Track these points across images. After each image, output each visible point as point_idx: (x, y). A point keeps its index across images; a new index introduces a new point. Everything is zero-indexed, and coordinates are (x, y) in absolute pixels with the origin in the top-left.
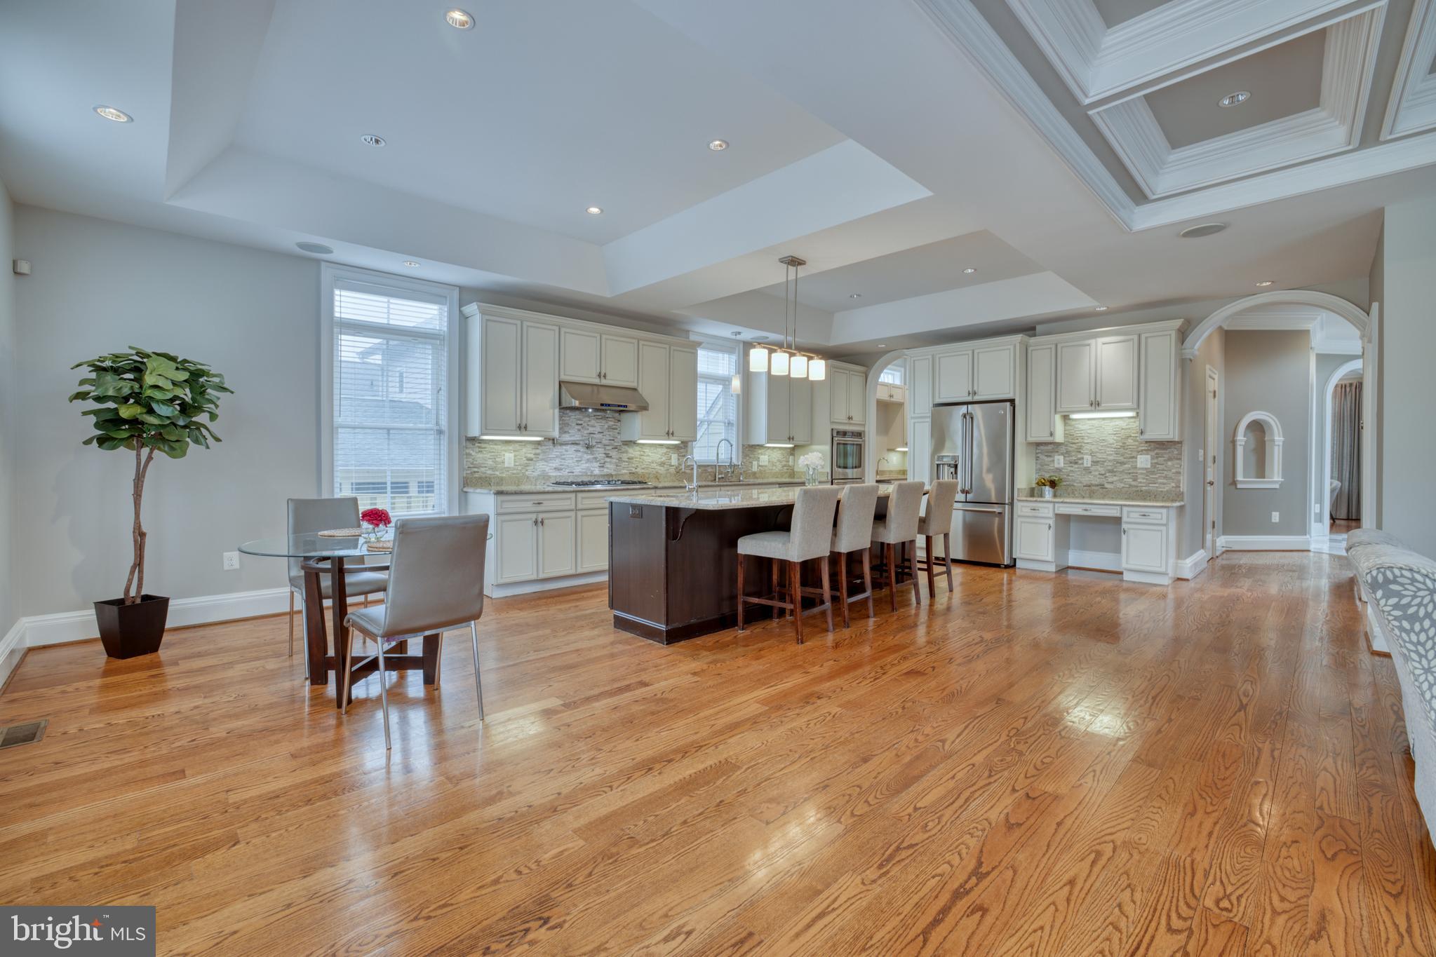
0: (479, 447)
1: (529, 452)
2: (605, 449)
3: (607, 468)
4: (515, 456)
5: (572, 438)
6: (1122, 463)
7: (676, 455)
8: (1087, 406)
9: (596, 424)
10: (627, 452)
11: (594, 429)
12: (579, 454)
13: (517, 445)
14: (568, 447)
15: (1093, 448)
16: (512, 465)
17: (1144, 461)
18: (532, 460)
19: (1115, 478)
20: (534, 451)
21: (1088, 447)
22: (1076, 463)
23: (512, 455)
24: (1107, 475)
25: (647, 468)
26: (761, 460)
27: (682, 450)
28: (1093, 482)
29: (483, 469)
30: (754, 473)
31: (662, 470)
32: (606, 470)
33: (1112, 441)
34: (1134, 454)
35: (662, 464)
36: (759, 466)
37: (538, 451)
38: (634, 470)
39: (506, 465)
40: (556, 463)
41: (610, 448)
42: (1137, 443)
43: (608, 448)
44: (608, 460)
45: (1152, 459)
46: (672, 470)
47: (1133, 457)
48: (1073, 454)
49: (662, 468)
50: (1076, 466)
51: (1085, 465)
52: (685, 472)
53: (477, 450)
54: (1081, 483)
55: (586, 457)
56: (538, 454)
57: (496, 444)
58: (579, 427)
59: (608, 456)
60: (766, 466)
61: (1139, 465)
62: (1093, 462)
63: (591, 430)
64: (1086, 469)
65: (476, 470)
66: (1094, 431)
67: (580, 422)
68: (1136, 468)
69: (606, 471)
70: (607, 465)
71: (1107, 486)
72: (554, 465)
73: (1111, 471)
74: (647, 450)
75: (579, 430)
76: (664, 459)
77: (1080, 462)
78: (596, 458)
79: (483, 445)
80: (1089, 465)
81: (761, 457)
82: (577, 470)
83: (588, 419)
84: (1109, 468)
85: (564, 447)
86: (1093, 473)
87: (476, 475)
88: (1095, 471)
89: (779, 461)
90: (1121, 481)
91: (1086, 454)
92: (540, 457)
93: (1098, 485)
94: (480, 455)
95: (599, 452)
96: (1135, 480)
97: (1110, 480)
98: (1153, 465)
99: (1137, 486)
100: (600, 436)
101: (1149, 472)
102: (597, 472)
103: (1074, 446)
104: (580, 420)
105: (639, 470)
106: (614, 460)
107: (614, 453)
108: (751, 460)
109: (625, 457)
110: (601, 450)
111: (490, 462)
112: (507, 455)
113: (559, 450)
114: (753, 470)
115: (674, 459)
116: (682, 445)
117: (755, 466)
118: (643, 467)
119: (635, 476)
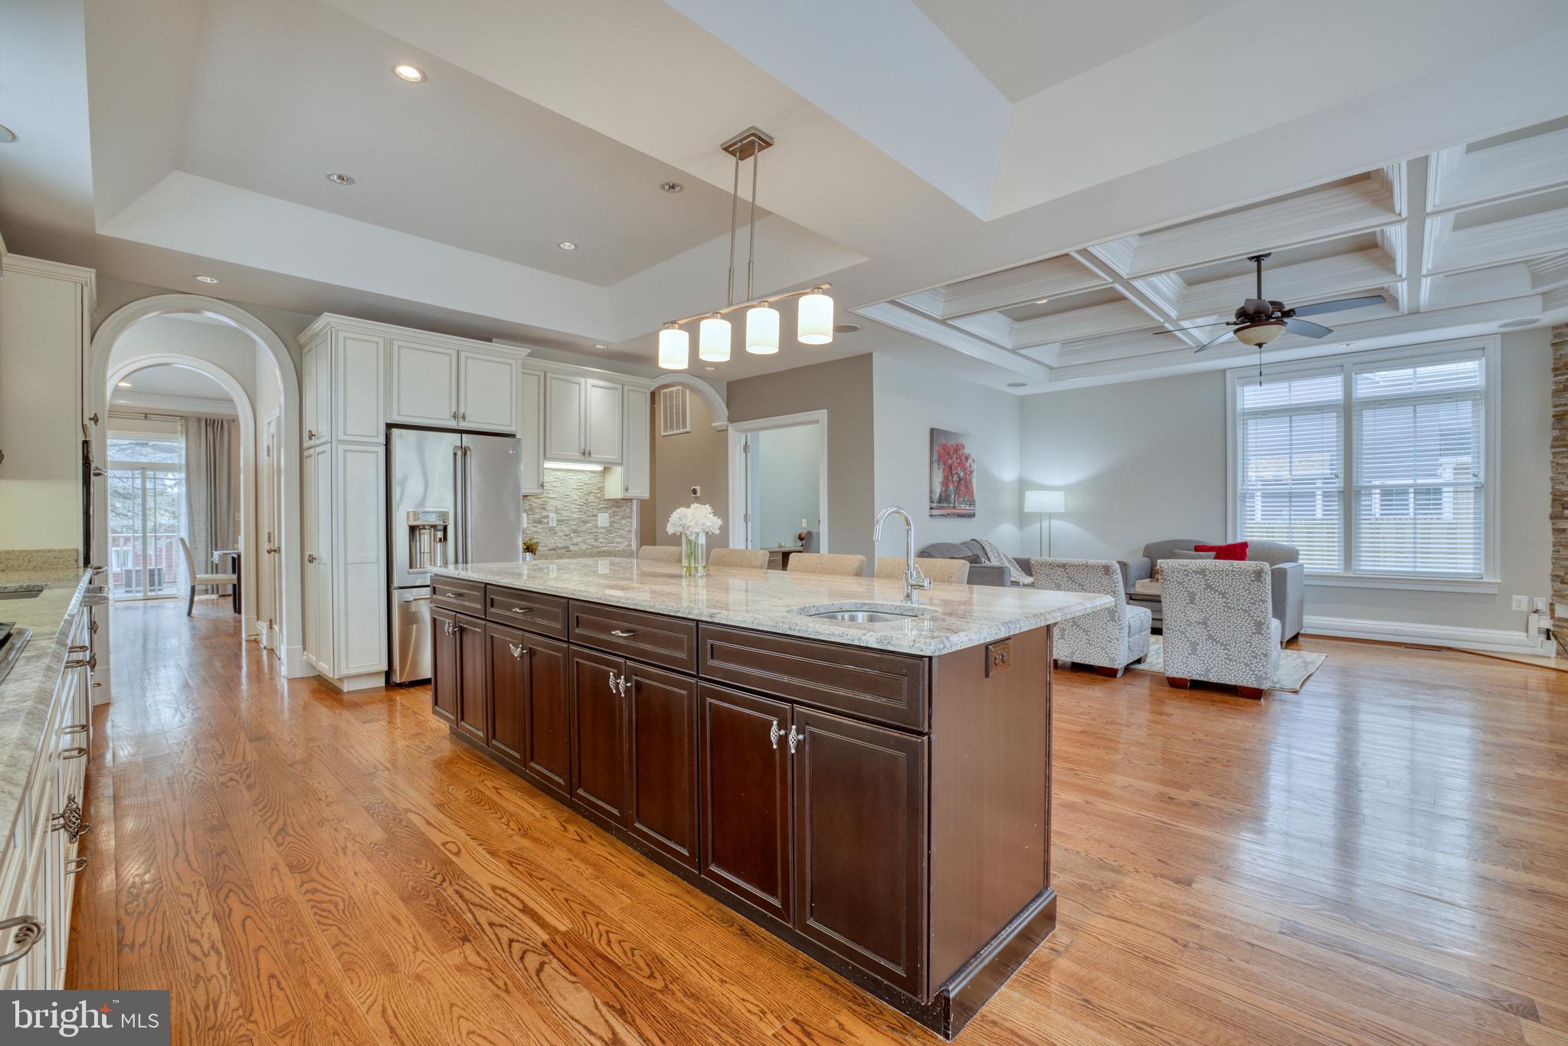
6: (585, 522)
8: (577, 454)
15: (558, 504)
17: (603, 519)
19: (579, 539)
21: (553, 502)
22: (540, 522)
24: (572, 535)
28: (559, 545)
33: (576, 497)
34: (595, 512)
42: (597, 500)
45: (610, 517)
47: (594, 516)
48: (538, 511)
50: (540, 526)
51: (551, 525)
54: (546, 546)
61: (600, 524)
62: (558, 520)
64: (551, 529)
66: (559, 484)
68: (596, 527)
71: (572, 548)
73: (575, 531)
77: (545, 521)
80: (555, 525)
84: (574, 527)
86: (559, 534)
88: (560, 531)
90: (584, 542)
91: (551, 511)
93: (562, 548)
96: (596, 540)
97: (575, 541)
98: (612, 523)
99: (598, 547)
101: (608, 531)
103: (537, 501)
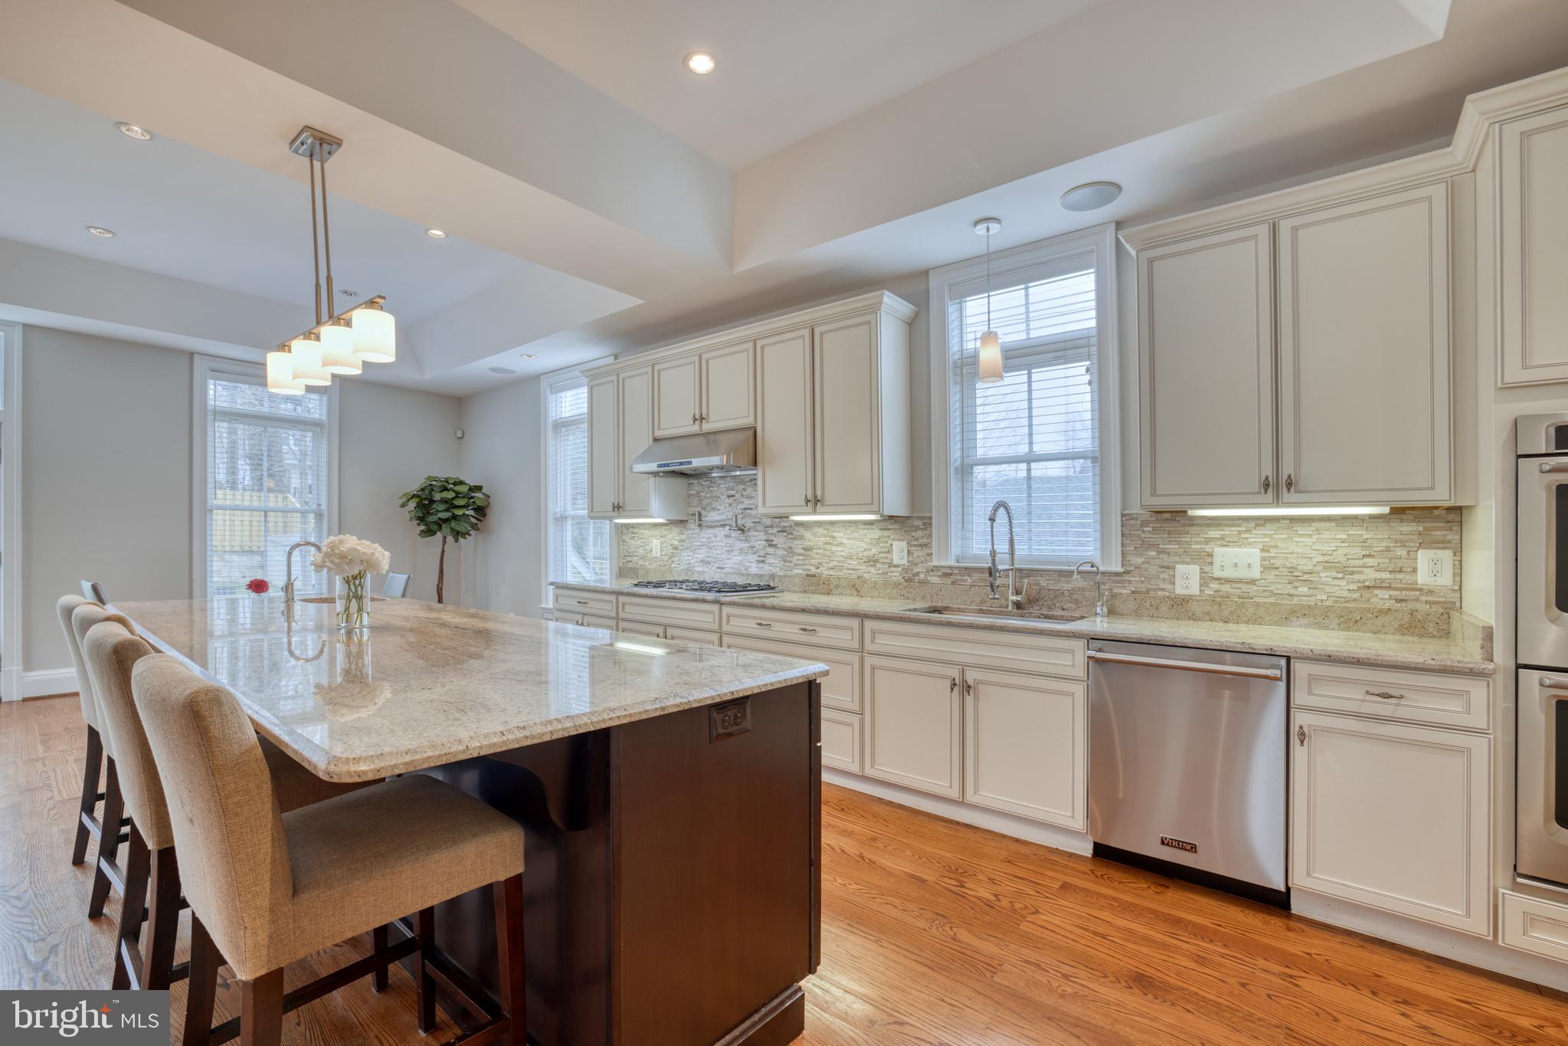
0: (633, 533)
1: (674, 536)
2: (766, 533)
3: (771, 564)
4: (661, 543)
5: (723, 517)
7: (904, 544)
10: (801, 538)
12: (730, 541)
13: (663, 529)
14: (716, 531)
16: (659, 554)
18: (677, 548)
20: (678, 537)
23: (659, 541)
25: (841, 568)
26: (1217, 561)
27: (919, 533)
29: (636, 558)
30: (1185, 600)
31: (872, 574)
32: (767, 567)
35: (873, 561)
36: (1205, 580)
37: (684, 537)
38: (813, 570)
39: (654, 555)
40: (701, 554)
41: (775, 530)
43: (770, 531)
44: (771, 550)
46: (896, 575)
49: (873, 570)
52: (924, 583)
53: (630, 535)
55: (739, 545)
56: (684, 541)
57: (645, 529)
58: (731, 500)
59: (770, 544)
60: (1253, 582)
63: (746, 502)
65: (629, 559)
67: (732, 493)
69: (767, 569)
70: (769, 559)
72: (701, 556)
74: (839, 534)
75: (730, 505)
76: (874, 551)
78: (752, 547)
79: (636, 530)
81: (1218, 551)
83: (741, 487)
85: (711, 531)
87: (630, 565)
92: (685, 544)
94: (633, 542)
95: (758, 538)
102: (754, 569)
104: (732, 488)
105: (825, 571)
106: (780, 552)
107: (779, 540)
108: (1166, 560)
109: (797, 546)
110: (762, 535)
111: (641, 551)
112: (655, 541)
113: (708, 533)
114: (1179, 590)
115: (899, 551)
116: (919, 523)
117: (1187, 579)
118: (831, 565)
119: (813, 580)
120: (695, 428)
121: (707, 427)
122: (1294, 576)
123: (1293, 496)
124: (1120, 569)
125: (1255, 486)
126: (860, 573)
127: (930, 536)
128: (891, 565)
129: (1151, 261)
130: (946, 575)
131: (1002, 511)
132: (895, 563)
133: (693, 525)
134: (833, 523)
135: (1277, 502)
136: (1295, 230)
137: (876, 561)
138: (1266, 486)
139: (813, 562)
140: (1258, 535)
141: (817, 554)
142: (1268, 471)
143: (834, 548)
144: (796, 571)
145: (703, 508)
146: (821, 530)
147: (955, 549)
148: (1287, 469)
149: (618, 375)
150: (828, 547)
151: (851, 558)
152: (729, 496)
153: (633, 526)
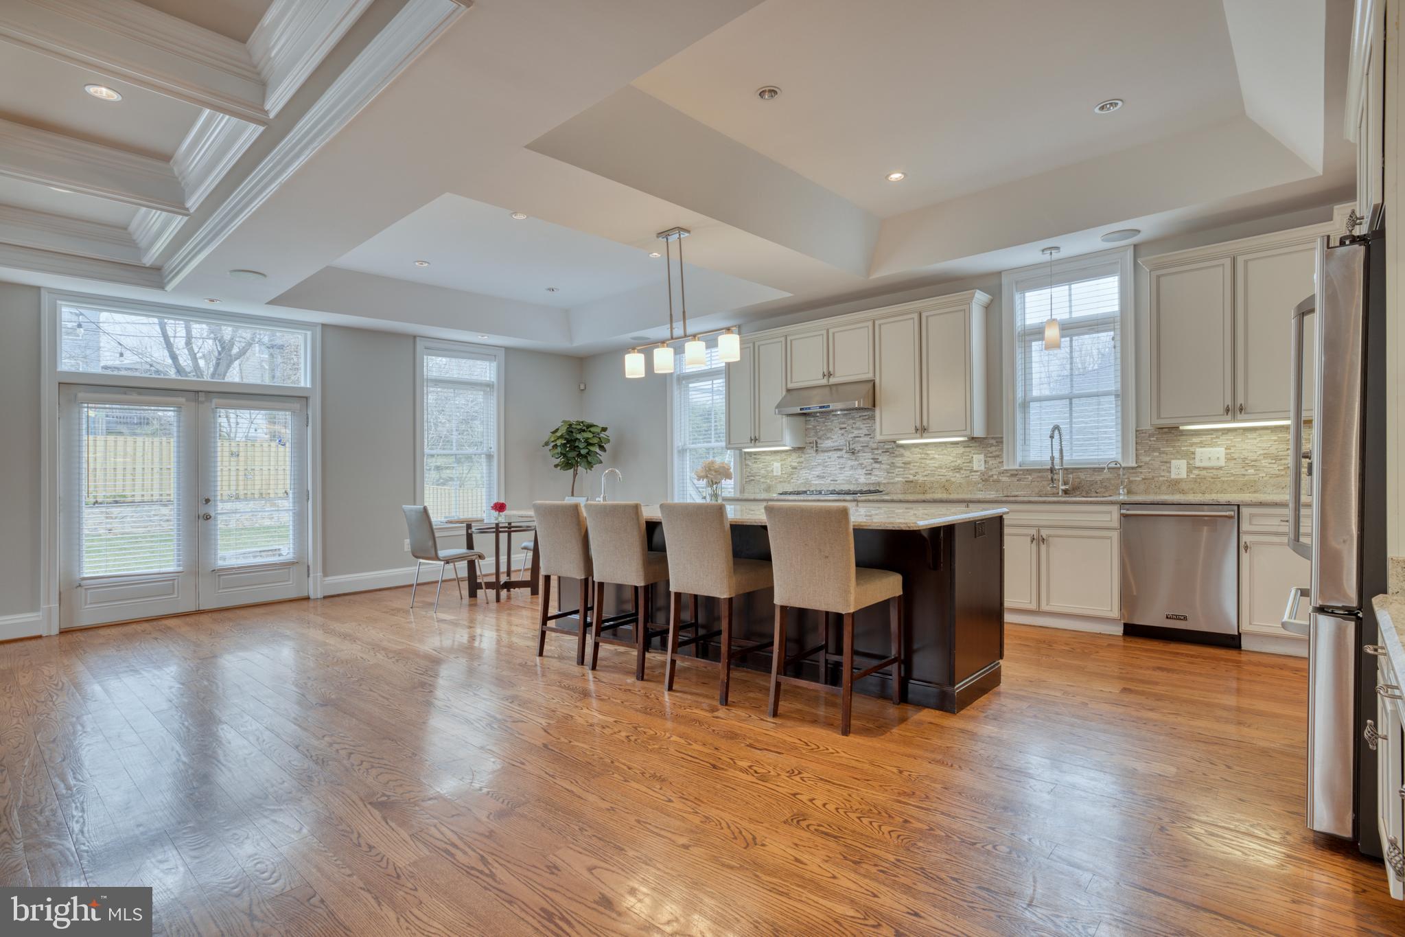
0: (755, 459)
1: (793, 460)
2: (873, 454)
3: (876, 476)
4: (782, 465)
5: (836, 444)
7: (982, 457)
9: (862, 426)
10: (902, 455)
11: (860, 432)
12: (842, 461)
13: (783, 455)
14: (830, 454)
16: (779, 474)
18: (795, 468)
20: (798, 460)
23: (779, 465)
25: (933, 475)
26: (1198, 456)
27: (993, 448)
29: (757, 477)
30: (1177, 482)
31: (958, 478)
32: (873, 478)
35: (958, 469)
36: (1190, 469)
37: (802, 459)
38: (911, 478)
39: (775, 474)
40: (818, 471)
41: (880, 451)
43: (876, 452)
44: (877, 466)
46: (976, 477)
49: (958, 475)
52: (997, 480)
53: (753, 461)
55: (850, 463)
56: (802, 462)
57: (767, 455)
58: (843, 431)
59: (876, 461)
60: (1220, 468)
63: (856, 432)
65: (752, 478)
67: (843, 426)
69: (873, 479)
70: (876, 472)
72: (817, 473)
74: (931, 452)
75: (843, 435)
76: (959, 462)
78: (861, 464)
79: (760, 456)
81: (1198, 450)
82: (841, 478)
83: (851, 421)
85: (826, 454)
87: (753, 483)
89: (1266, 456)
92: (803, 465)
94: (755, 466)
95: (866, 458)
100: (867, 439)
102: (862, 480)
104: (844, 423)
105: (920, 478)
106: (884, 467)
107: (884, 458)
108: (1165, 458)
109: (899, 461)
110: (869, 455)
111: (763, 472)
112: (776, 464)
113: (821, 457)
114: (1173, 476)
115: (978, 461)
116: (993, 442)
117: (1179, 468)
118: (925, 473)
119: (912, 485)
120: (824, 382)
121: (833, 380)
122: (1245, 463)
123: (1243, 416)
124: (1134, 465)
125: (1221, 411)
126: (948, 477)
127: (1002, 450)
128: (972, 471)
129: (1158, 277)
130: (1012, 475)
131: (1056, 432)
132: (975, 469)
133: (811, 452)
134: (926, 444)
135: (1234, 419)
136: (1246, 262)
137: (961, 469)
138: (1227, 410)
139: (911, 472)
140: (1224, 440)
141: (914, 466)
142: (1229, 402)
143: (928, 462)
144: (897, 479)
145: (819, 438)
146: (917, 450)
147: (1019, 459)
148: (1240, 400)
149: (754, 343)
150: (923, 461)
151: (941, 468)
152: (841, 429)
153: (755, 453)
